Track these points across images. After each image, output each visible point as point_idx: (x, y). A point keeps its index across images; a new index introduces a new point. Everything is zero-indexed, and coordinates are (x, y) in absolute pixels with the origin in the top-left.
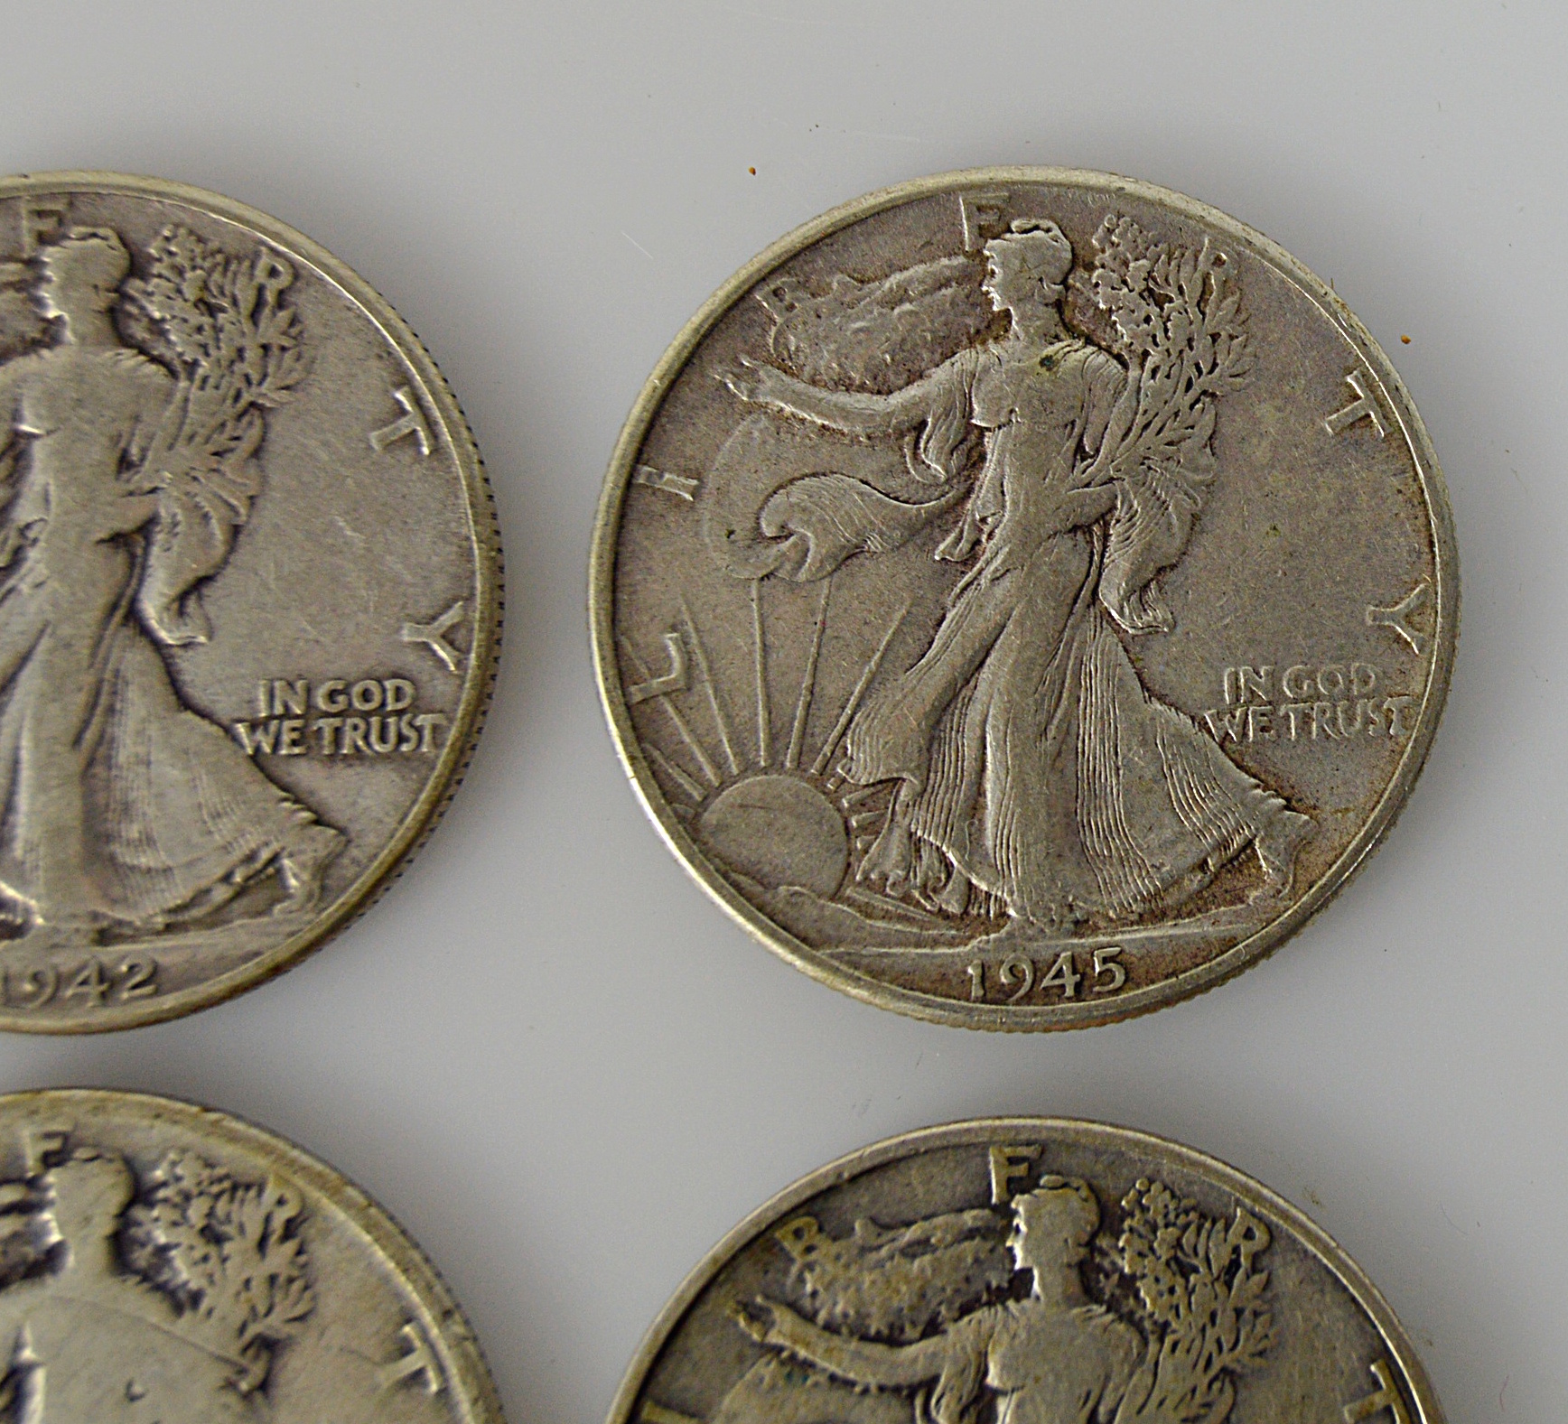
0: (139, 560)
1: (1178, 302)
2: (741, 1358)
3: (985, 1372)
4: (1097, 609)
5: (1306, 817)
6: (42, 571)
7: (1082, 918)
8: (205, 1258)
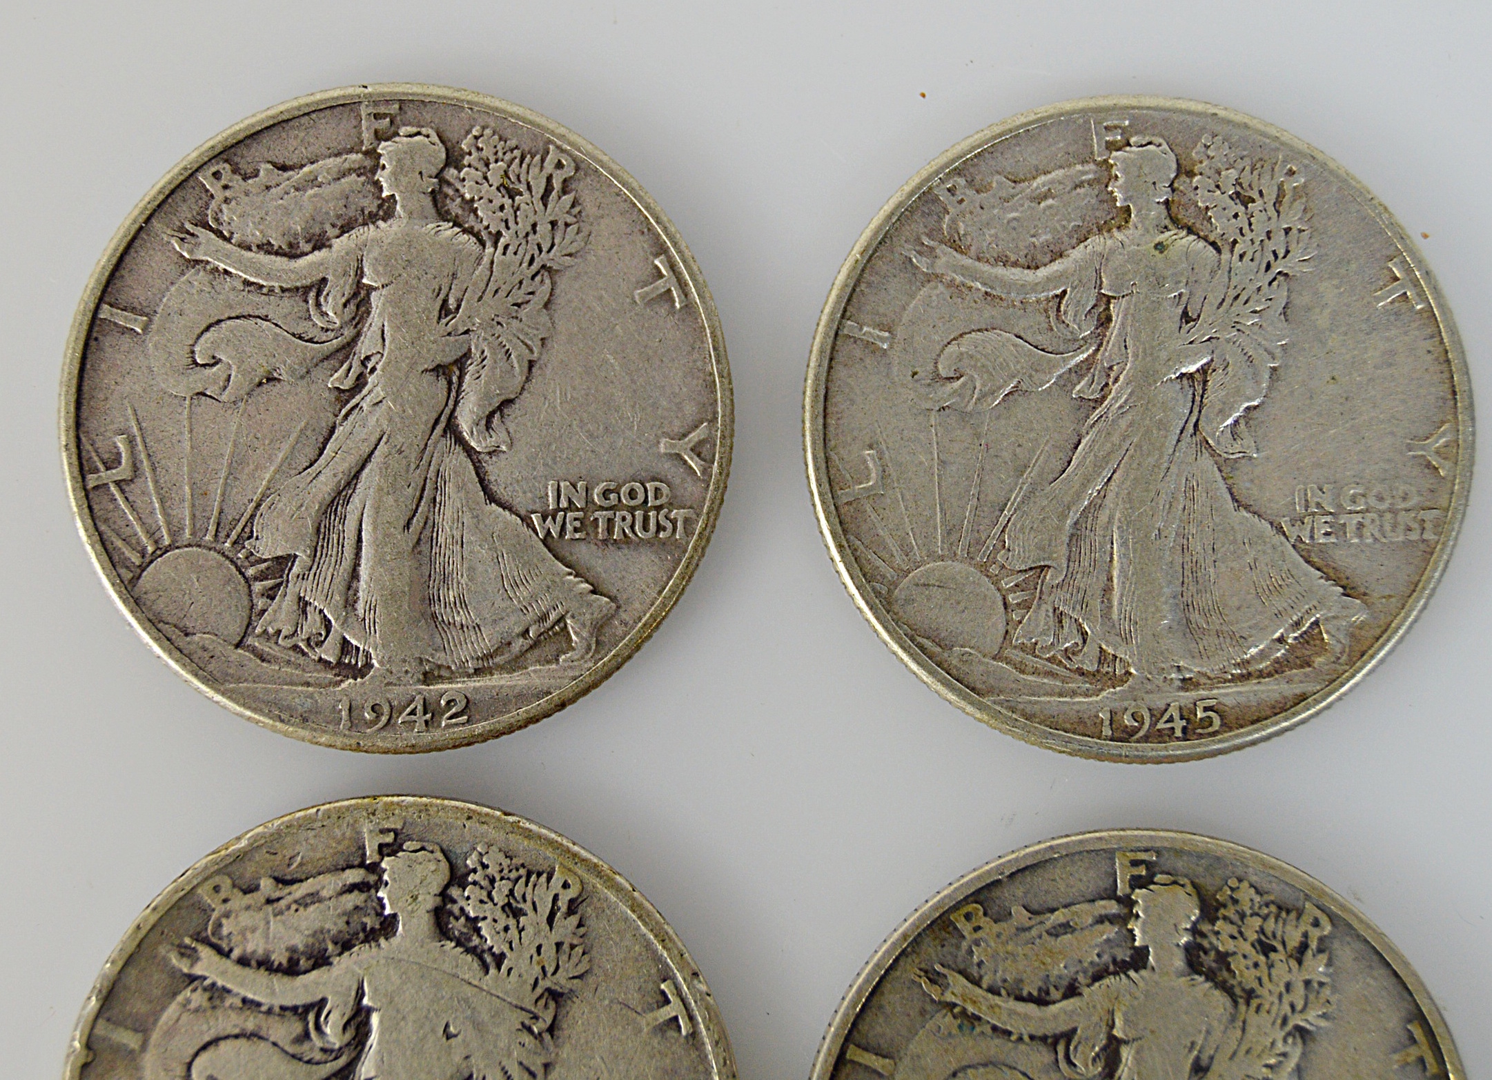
0: (455, 386)
1: (1259, 202)
2: (923, 1012)
3: (1112, 1026)
4: (1198, 438)
5: (1358, 601)
6: (380, 392)
7: (1188, 676)
8: (506, 929)
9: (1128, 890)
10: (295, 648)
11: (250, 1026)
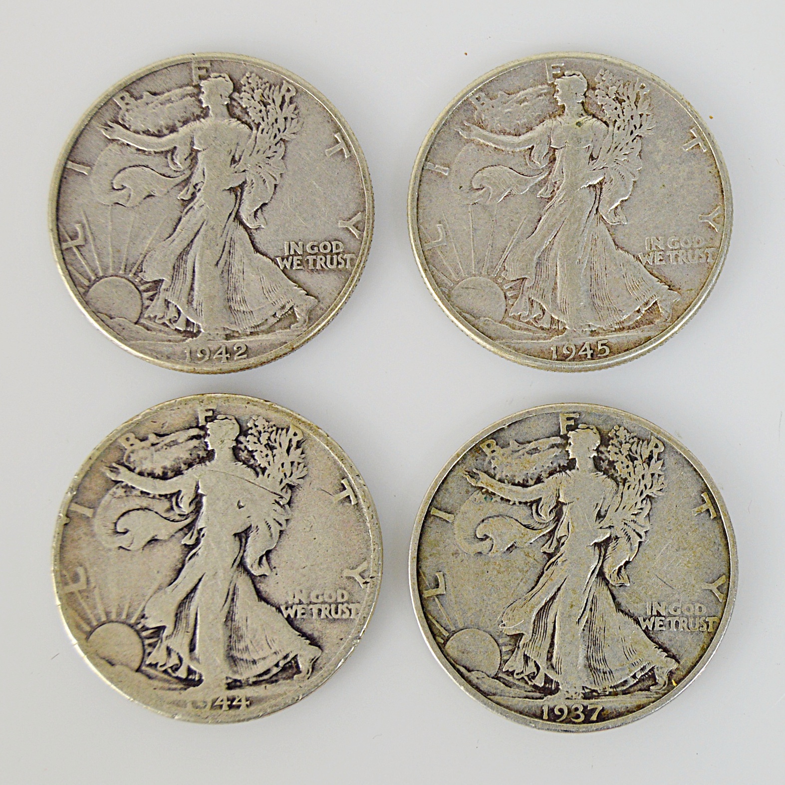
0: (239, 197)
1: (627, 101)
2: (467, 492)
3: (559, 497)
4: (598, 215)
5: (676, 292)
6: (202, 201)
7: (593, 330)
8: (267, 456)
9: (566, 432)
10: (164, 324)
11: (145, 505)
